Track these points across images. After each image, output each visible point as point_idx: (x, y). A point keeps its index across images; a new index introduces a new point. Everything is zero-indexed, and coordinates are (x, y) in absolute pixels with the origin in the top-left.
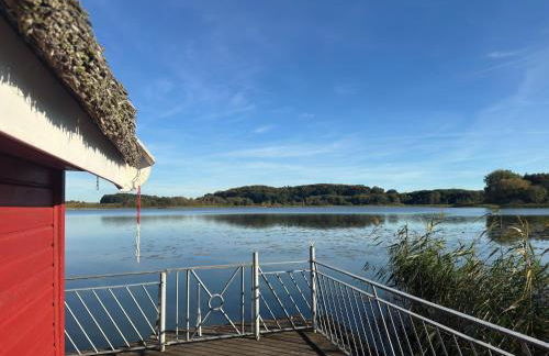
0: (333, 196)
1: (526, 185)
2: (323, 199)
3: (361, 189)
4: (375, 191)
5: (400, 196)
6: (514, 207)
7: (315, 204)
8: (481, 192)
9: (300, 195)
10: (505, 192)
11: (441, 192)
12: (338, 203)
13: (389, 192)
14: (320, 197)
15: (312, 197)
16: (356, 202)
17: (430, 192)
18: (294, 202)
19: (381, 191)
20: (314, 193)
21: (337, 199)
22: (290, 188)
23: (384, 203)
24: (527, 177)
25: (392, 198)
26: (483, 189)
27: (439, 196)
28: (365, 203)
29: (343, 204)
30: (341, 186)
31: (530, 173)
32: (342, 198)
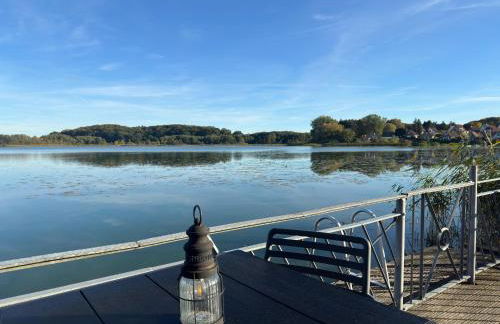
0: (188, 136)
1: (340, 128)
2: (178, 138)
3: (213, 130)
4: (223, 132)
5: (244, 136)
6: (333, 145)
7: (170, 143)
8: (307, 134)
9: (154, 134)
10: (326, 133)
11: (277, 134)
12: (191, 142)
13: (236, 133)
14: (174, 136)
15: (167, 137)
16: (208, 142)
17: (268, 134)
18: (149, 141)
19: (229, 132)
20: (169, 134)
21: (191, 139)
22: (144, 128)
23: (232, 143)
24: (341, 123)
25: (238, 138)
26: (309, 131)
27: (275, 136)
28: (216, 142)
29: (196, 144)
30: (194, 127)
31: (344, 119)
32: (195, 138)
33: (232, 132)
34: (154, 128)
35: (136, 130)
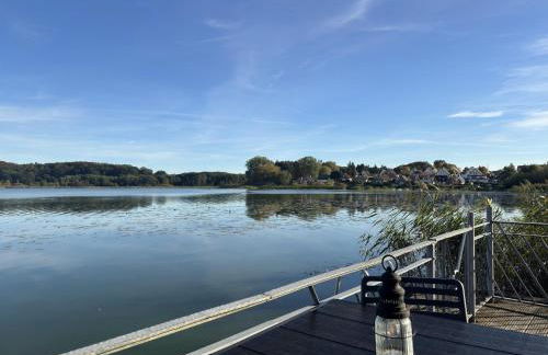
0: (96, 176)
1: (277, 170)
2: (84, 179)
3: (129, 169)
4: (143, 171)
5: (169, 177)
6: (269, 188)
7: (72, 185)
8: (241, 175)
9: (52, 174)
10: (263, 175)
11: (208, 174)
12: (101, 184)
13: (158, 173)
14: (79, 176)
15: (69, 177)
16: (123, 184)
17: (197, 174)
18: (45, 182)
19: (150, 172)
20: (72, 173)
21: (101, 180)
22: (38, 166)
23: (153, 185)
24: (278, 164)
25: (161, 179)
26: (243, 172)
27: (206, 178)
28: (133, 184)
29: (107, 185)
30: (105, 165)
31: (280, 161)
32: (106, 178)
33: (154, 172)
34: (51, 166)
35: (27, 168)
